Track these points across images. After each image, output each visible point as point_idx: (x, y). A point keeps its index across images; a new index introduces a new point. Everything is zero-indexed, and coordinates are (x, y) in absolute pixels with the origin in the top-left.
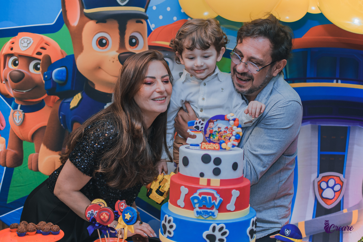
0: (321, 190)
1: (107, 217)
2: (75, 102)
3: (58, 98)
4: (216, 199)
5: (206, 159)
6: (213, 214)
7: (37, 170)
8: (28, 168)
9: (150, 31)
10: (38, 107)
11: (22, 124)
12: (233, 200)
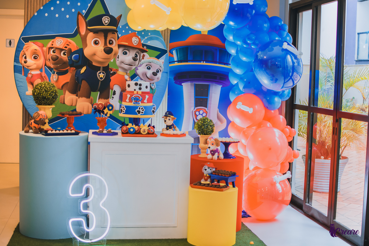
0: (196, 116)
1: (101, 106)
2: (83, 70)
3: (75, 69)
4: (140, 98)
5: (136, 84)
6: (139, 103)
7: (64, 103)
8: (59, 102)
9: (118, 38)
10: (65, 73)
11: (57, 81)
12: (146, 99)
